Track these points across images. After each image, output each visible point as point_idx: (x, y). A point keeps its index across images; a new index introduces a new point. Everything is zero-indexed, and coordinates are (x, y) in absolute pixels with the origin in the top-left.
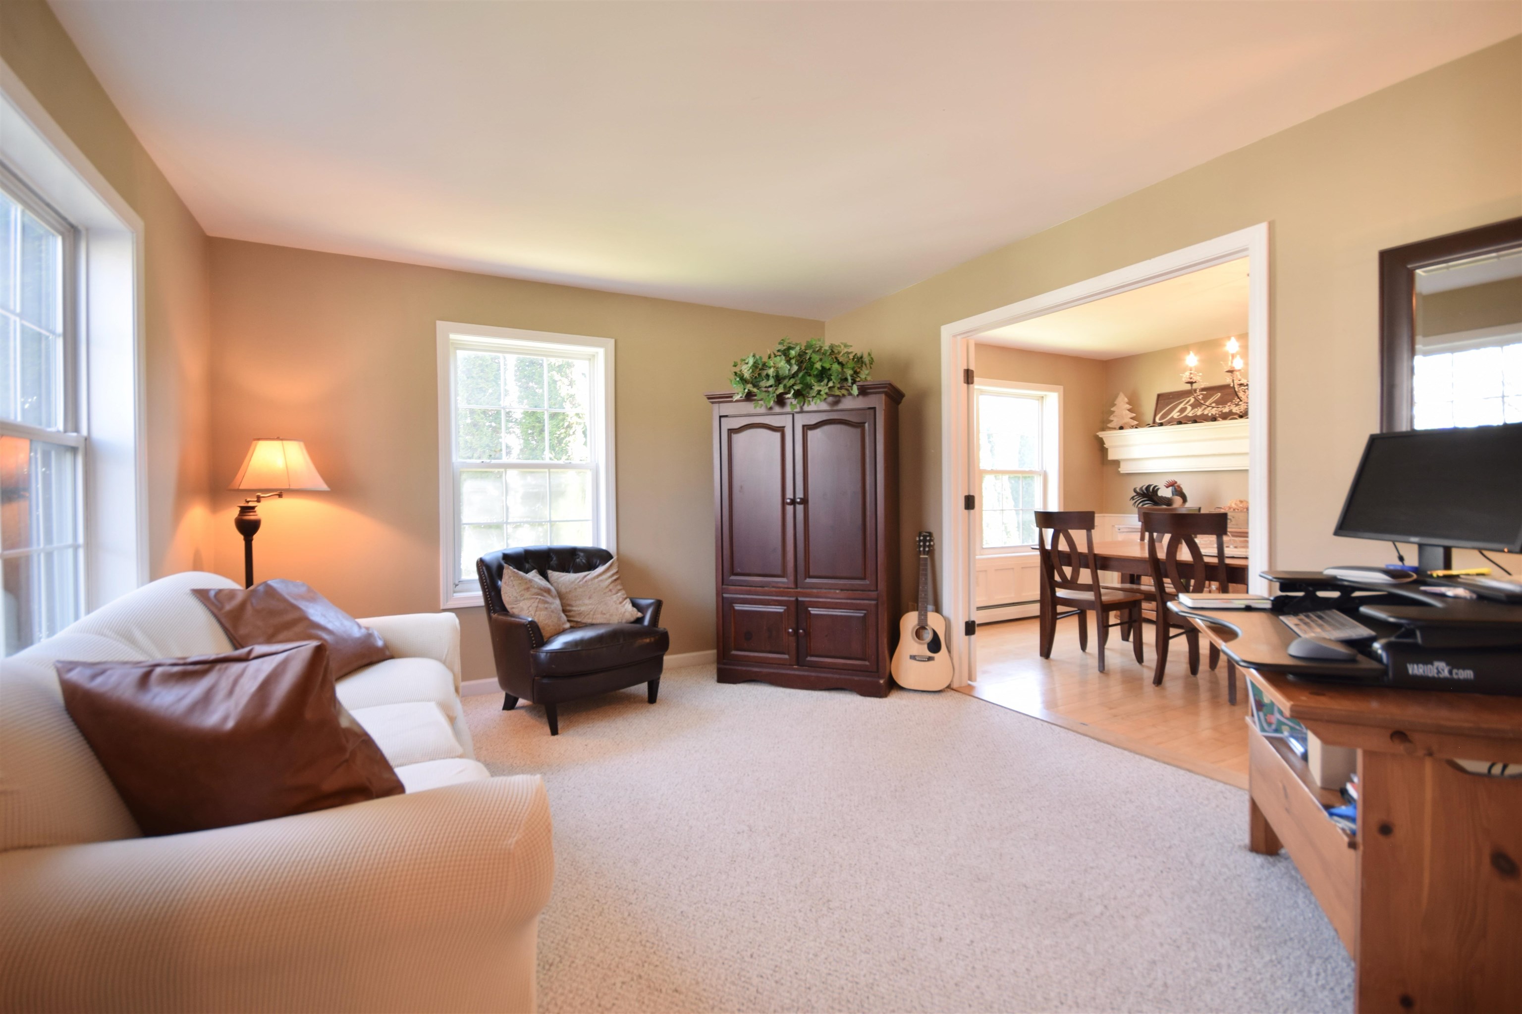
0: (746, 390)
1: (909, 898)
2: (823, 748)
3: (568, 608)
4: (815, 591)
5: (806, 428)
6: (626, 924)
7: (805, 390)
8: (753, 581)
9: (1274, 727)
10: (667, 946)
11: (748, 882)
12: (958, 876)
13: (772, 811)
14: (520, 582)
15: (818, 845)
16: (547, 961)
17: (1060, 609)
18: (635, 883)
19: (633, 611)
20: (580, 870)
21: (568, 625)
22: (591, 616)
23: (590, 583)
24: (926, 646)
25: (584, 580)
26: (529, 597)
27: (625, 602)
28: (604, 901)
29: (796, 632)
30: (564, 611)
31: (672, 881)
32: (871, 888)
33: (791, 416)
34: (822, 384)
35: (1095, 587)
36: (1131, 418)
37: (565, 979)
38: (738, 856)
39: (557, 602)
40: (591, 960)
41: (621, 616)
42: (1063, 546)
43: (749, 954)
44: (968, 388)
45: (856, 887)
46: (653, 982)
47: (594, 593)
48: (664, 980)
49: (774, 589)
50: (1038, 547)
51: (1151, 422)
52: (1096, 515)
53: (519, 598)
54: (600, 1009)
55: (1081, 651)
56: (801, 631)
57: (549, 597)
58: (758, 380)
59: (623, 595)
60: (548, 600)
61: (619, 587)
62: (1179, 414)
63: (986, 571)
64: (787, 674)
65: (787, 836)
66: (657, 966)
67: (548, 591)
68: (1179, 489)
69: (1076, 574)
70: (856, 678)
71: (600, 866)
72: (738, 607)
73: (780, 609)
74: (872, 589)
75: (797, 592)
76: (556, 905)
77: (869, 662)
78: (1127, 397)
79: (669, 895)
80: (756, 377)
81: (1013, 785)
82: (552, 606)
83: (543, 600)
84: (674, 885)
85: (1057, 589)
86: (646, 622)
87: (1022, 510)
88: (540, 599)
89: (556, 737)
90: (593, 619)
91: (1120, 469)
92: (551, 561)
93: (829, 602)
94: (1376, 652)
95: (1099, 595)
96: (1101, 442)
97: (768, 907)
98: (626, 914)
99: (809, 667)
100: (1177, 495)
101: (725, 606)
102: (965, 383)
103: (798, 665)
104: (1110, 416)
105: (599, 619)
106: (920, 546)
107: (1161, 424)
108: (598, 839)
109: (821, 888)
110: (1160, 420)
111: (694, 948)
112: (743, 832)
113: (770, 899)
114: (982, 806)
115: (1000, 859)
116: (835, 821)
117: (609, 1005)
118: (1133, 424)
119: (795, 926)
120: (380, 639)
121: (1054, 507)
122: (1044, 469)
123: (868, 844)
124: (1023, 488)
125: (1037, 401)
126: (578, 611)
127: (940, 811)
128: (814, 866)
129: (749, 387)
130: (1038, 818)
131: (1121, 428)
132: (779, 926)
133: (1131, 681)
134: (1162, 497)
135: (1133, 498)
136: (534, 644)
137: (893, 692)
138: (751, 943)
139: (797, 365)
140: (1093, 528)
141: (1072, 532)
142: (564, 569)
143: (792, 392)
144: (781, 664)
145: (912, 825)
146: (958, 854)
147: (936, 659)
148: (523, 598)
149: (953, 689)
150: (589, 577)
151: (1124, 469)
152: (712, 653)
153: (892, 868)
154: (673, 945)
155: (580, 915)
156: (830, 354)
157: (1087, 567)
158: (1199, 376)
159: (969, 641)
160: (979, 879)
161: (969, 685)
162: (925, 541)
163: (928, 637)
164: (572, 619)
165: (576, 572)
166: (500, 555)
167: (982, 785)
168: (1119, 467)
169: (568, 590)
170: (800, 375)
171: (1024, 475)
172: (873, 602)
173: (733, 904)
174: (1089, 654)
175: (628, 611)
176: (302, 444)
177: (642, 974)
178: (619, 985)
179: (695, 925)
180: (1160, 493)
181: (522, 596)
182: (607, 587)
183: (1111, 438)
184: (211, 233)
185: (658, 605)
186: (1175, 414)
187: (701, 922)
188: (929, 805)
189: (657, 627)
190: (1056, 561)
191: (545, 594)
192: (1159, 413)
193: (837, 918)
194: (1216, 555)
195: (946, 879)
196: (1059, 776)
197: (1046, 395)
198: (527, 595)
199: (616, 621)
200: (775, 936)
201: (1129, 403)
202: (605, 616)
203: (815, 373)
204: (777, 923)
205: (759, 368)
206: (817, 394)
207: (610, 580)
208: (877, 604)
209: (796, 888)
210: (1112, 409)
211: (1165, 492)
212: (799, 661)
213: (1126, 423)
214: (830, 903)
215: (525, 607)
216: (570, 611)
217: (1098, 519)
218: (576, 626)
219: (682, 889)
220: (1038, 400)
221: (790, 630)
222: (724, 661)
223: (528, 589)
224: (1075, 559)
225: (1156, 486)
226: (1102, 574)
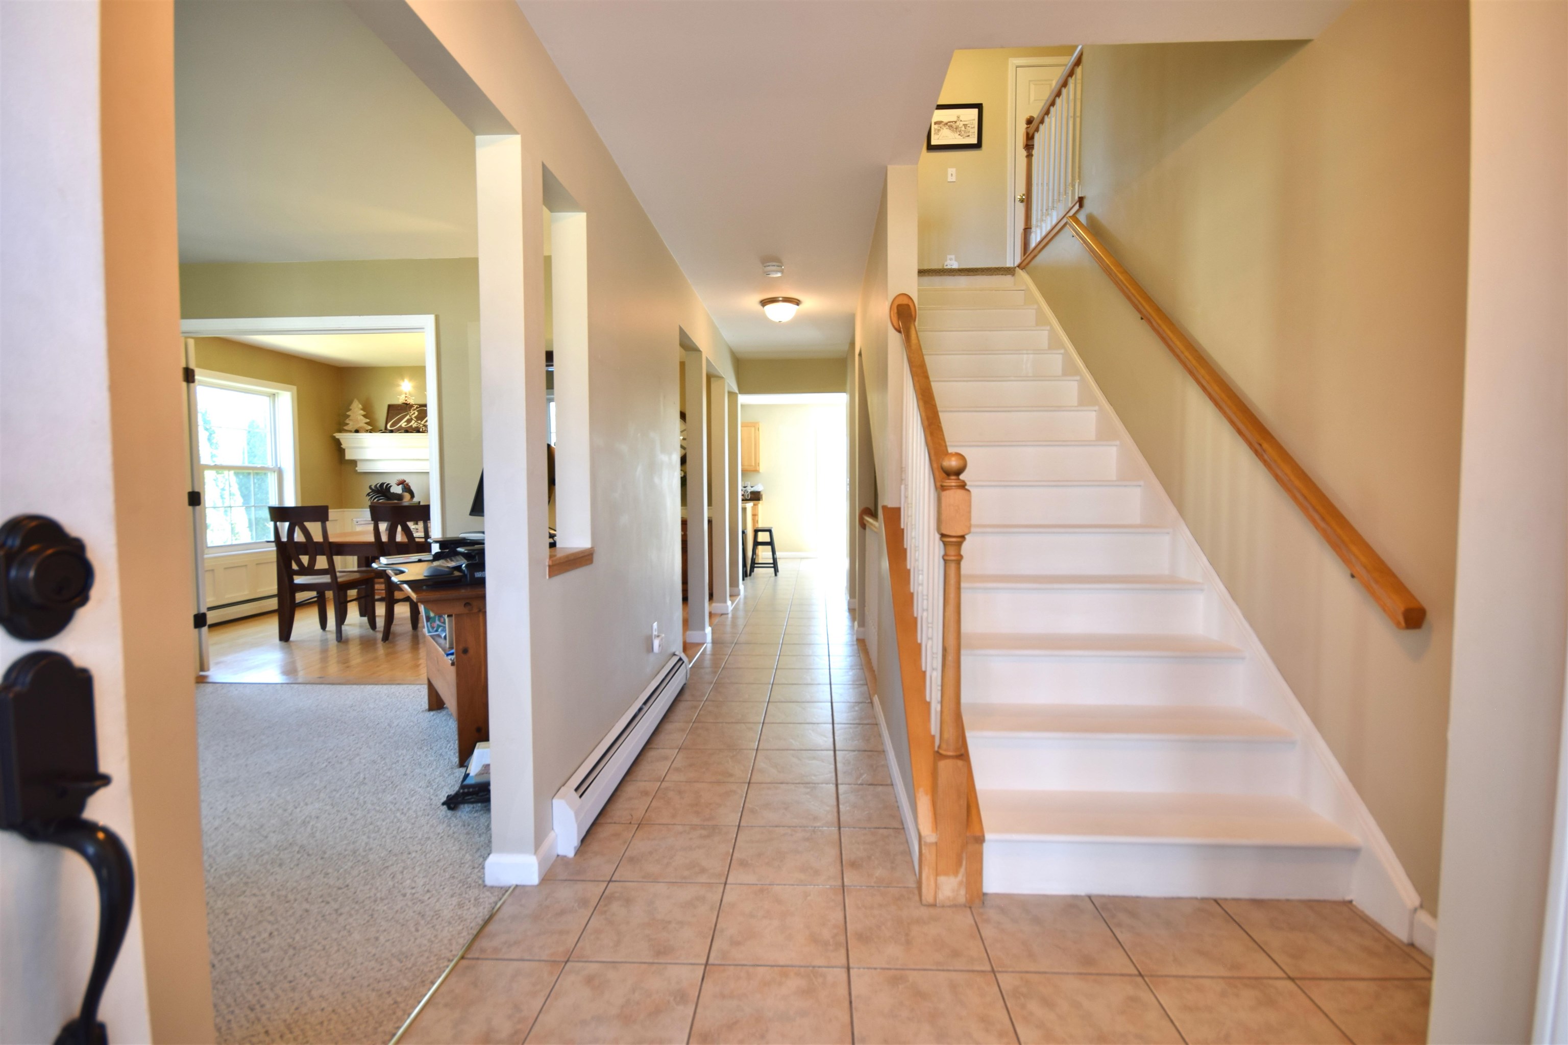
9: (435, 629)
17: (299, 597)
35: (331, 570)
36: (366, 423)
42: (299, 537)
44: (189, 386)
50: (272, 541)
51: (383, 428)
52: (329, 509)
55: (321, 631)
62: (406, 423)
63: (213, 570)
68: (407, 487)
69: (312, 561)
78: (361, 404)
85: (295, 577)
87: (254, 506)
91: (357, 469)
94: (463, 570)
95: (334, 577)
96: (338, 443)
100: (406, 492)
102: (185, 381)
104: (346, 419)
107: (392, 431)
110: (391, 427)
118: (367, 429)
121: (290, 502)
122: (279, 466)
124: (254, 484)
125: (268, 398)
131: (357, 431)
133: (366, 643)
134: (393, 493)
135: (368, 495)
140: (328, 522)
141: (308, 525)
151: (361, 468)
157: (323, 554)
158: (413, 399)
159: (200, 636)
161: (203, 675)
168: (356, 466)
171: (256, 471)
174: (329, 631)
180: (392, 490)
183: (346, 439)
186: (403, 423)
190: (292, 551)
192: (390, 422)
194: (423, 536)
197: (278, 393)
201: (363, 409)
210: (348, 413)
211: (397, 490)
213: (361, 427)
217: (332, 513)
220: (269, 396)
224: (312, 548)
225: (388, 484)
226: (337, 559)
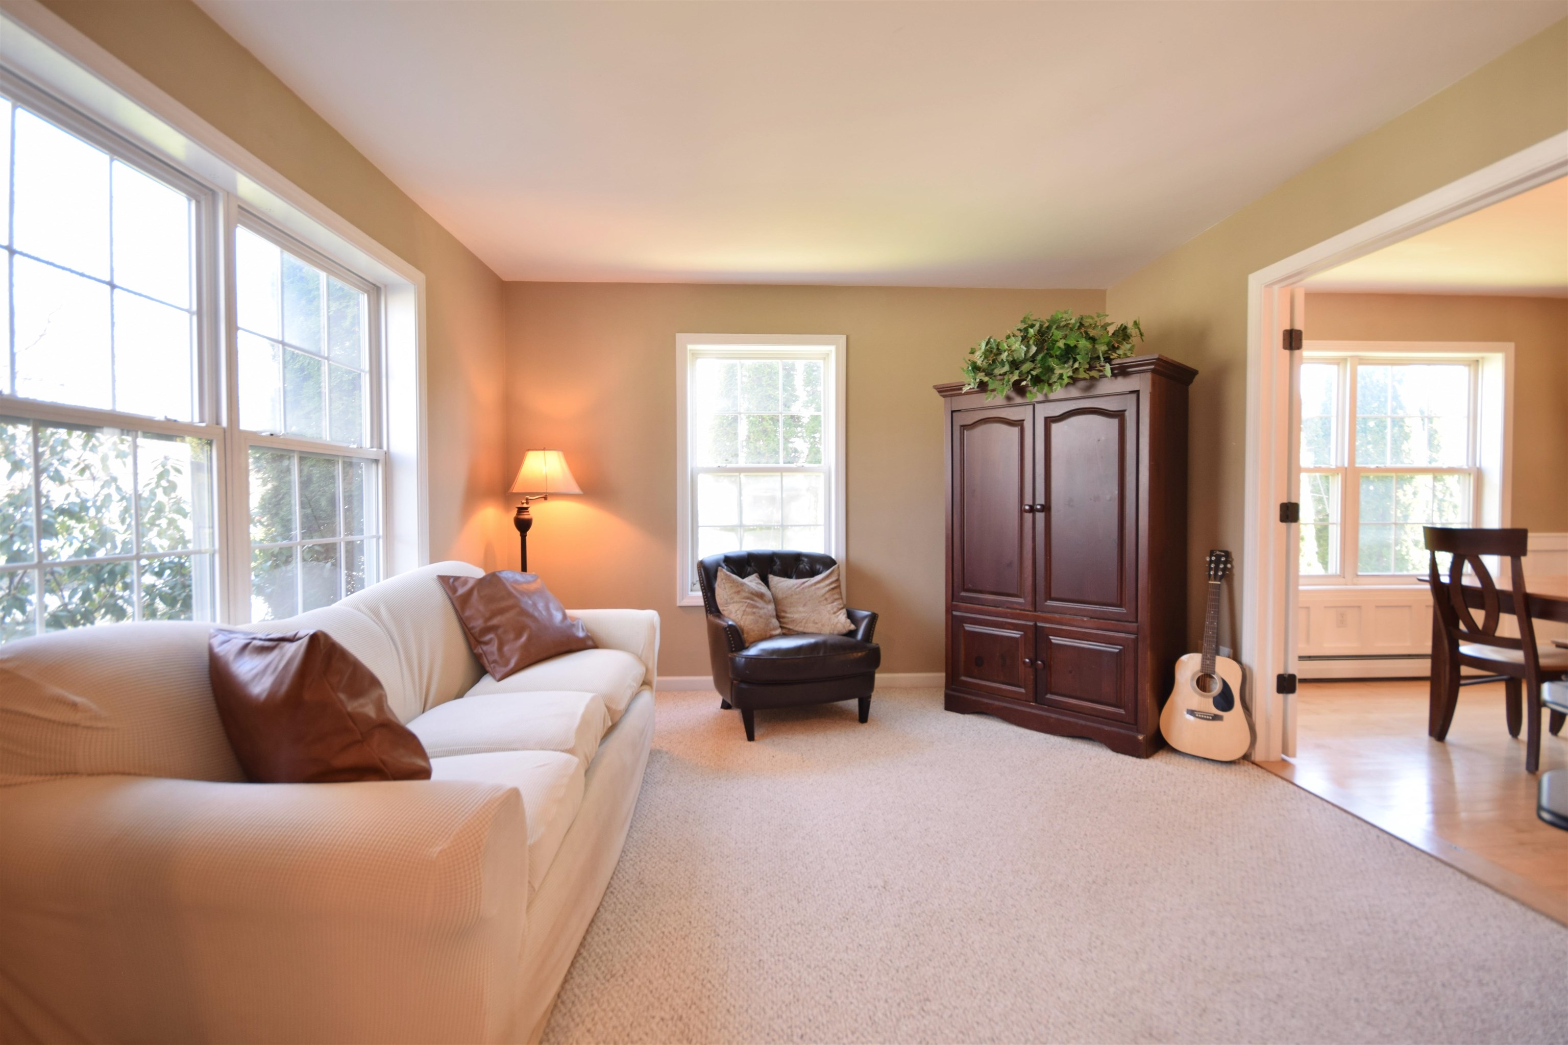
0: (978, 380)
1: (1033, 1029)
2: (1026, 807)
3: (783, 614)
4: (1057, 616)
5: (1049, 421)
6: (701, 955)
7: (1045, 374)
8: (986, 600)
10: (724, 994)
11: (847, 948)
12: (1120, 1021)
13: (921, 871)
14: (731, 585)
15: (953, 926)
16: (612, 971)
17: (1465, 670)
18: (735, 913)
19: (845, 622)
20: (694, 885)
21: (778, 631)
22: (803, 624)
23: (806, 591)
24: (1211, 700)
25: (801, 588)
26: (738, 600)
27: (839, 613)
28: (695, 925)
29: (1033, 662)
30: (778, 617)
31: (770, 923)
32: (989, 1000)
33: (1031, 407)
34: (1066, 365)
35: (1527, 642)
37: (616, 995)
38: (853, 914)
39: (771, 607)
40: (648, 984)
41: (833, 626)
42: (1469, 579)
43: (800, 1033)
44: (1291, 357)
45: (971, 994)
46: (689, 1029)
47: (809, 600)
48: (701, 1031)
49: (1009, 610)
50: (1427, 578)
52: (1530, 535)
53: (729, 600)
54: (626, 1039)
55: (1509, 737)
56: (1040, 662)
57: (760, 601)
58: (993, 367)
59: (840, 604)
60: (758, 604)
61: (836, 596)
63: (1359, 607)
64: (1022, 711)
65: (923, 905)
66: (702, 1012)
67: (761, 596)
69: (1492, 621)
70: (1107, 728)
71: (713, 886)
72: (969, 627)
73: (1016, 634)
74: (1130, 620)
75: (1035, 615)
76: (653, 915)
77: (1125, 711)
79: (759, 937)
80: (990, 364)
81: (1280, 915)
82: (762, 612)
83: (752, 605)
84: (770, 928)
85: (1461, 643)
86: (860, 636)
88: (749, 603)
89: (752, 743)
90: (805, 627)
92: (775, 565)
93: (1074, 631)
95: (1533, 655)
97: (852, 984)
98: (707, 945)
99: (1049, 706)
101: (954, 624)
102: (1285, 348)
103: (1036, 702)
105: (811, 628)
106: (1210, 569)
108: (728, 857)
109: (926, 981)
111: (750, 1006)
112: (875, 887)
113: (861, 976)
114: (1213, 933)
115: (1201, 1016)
116: (991, 901)
117: (635, 1038)
119: (870, 1017)
120: (583, 629)
122: (1480, 466)
123: (1018, 942)
125: (1467, 367)
126: (791, 618)
127: (1143, 925)
128: (933, 950)
129: (981, 376)
130: (1296, 972)
132: (852, 1011)
136: (733, 648)
137: (1161, 752)
138: (810, 1020)
139: (1036, 345)
140: (1524, 553)
141: (1487, 559)
142: (786, 574)
143: (1030, 377)
144: (1016, 698)
145: (1092, 933)
146: (1138, 991)
147: (1225, 718)
148: (732, 601)
149: (1254, 763)
150: (807, 584)
152: (941, 676)
153: (1032, 982)
154: (731, 994)
155: (666, 933)
156: (1079, 328)
157: (1511, 611)
159: (1285, 702)
160: (1151, 1035)
161: (1283, 760)
162: (1217, 562)
163: (1217, 688)
164: (785, 626)
165: (798, 577)
166: (722, 557)
167: (1228, 904)
169: (784, 596)
170: (1039, 357)
172: (1133, 636)
173: (817, 969)
175: (841, 622)
176: (561, 453)
177: (684, 1016)
178: (657, 1019)
179: (765, 979)
181: (732, 598)
182: (823, 596)
184: (505, 279)
185: (873, 618)
187: (772, 978)
188: (1131, 912)
189: (871, 642)
190: (1457, 601)
191: (756, 598)
193: (925, 1025)
195: (1102, 1020)
196: (1367, 918)
197: (1483, 358)
198: (737, 598)
199: (828, 632)
200: (840, 1022)
202: (817, 626)
203: (1058, 353)
204: (852, 1007)
205: (993, 352)
206: (1059, 379)
207: (827, 589)
208: (1137, 638)
209: (898, 971)
212: (1037, 697)
214: (928, 1003)
215: (733, 610)
216: (784, 617)
217: (1534, 541)
218: (787, 633)
219: (775, 934)
220: (1469, 365)
221: (1027, 660)
222: (954, 686)
223: (738, 592)
224: (1489, 598)
226: (1539, 625)
